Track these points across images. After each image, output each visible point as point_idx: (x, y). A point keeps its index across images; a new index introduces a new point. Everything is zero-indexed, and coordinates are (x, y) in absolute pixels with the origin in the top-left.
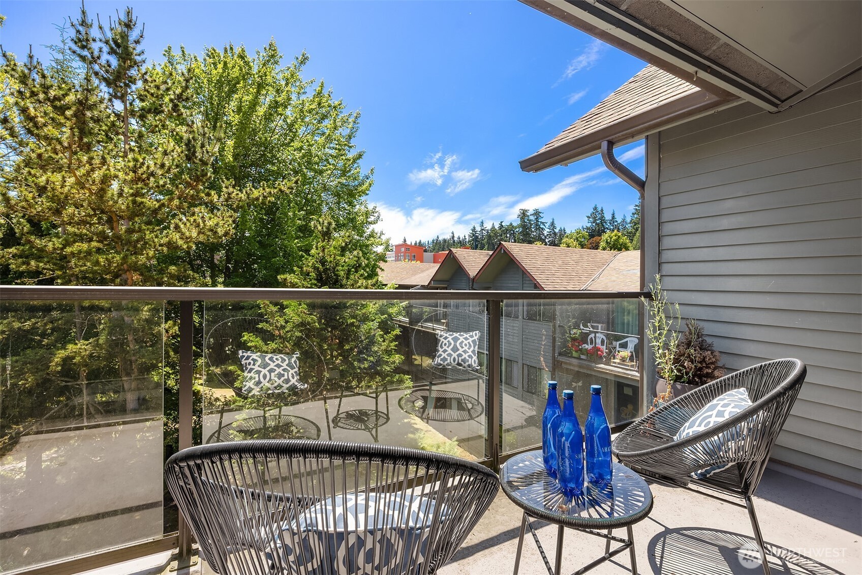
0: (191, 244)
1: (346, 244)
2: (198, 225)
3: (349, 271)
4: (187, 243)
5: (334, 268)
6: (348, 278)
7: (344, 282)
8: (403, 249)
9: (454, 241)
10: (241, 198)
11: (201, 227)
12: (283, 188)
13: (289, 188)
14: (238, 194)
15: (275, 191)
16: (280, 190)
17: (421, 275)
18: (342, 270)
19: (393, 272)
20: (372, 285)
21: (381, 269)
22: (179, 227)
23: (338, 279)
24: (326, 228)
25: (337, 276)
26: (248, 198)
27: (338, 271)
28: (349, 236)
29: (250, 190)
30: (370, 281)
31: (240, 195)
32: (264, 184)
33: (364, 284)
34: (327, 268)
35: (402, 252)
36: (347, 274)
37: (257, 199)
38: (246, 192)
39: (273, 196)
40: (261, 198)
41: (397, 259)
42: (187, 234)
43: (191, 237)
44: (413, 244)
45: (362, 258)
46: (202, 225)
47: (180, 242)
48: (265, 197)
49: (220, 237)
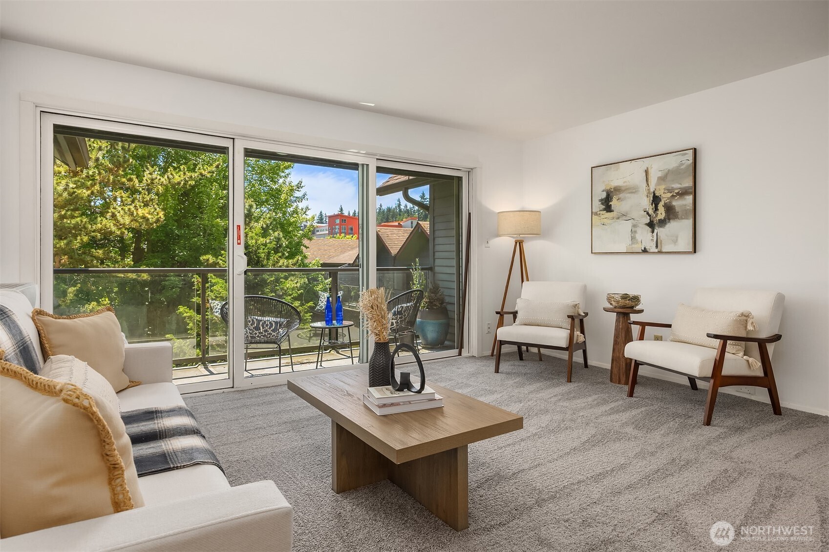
0: (123, 230)
1: (267, 225)
2: (132, 214)
3: (269, 253)
4: (120, 229)
5: (256, 251)
6: (268, 259)
7: (265, 262)
8: (338, 221)
9: (400, 210)
10: (162, 182)
11: (135, 215)
12: (203, 172)
13: (210, 172)
14: (160, 179)
15: (196, 175)
16: (201, 174)
17: (351, 252)
18: (262, 253)
19: (319, 249)
20: (292, 265)
21: (305, 247)
22: (116, 215)
23: (259, 260)
24: (247, 211)
25: (259, 257)
26: (170, 182)
27: (259, 253)
28: (270, 218)
29: (172, 174)
30: (290, 261)
31: (163, 180)
32: (184, 168)
33: (285, 264)
34: (249, 252)
35: (337, 224)
36: (267, 256)
37: (179, 183)
38: (168, 177)
39: (194, 180)
40: (182, 183)
41: (332, 233)
42: (122, 221)
43: (124, 224)
44: (351, 215)
45: (283, 239)
46: (135, 213)
47: (114, 229)
48: (186, 181)
49: (152, 224)
